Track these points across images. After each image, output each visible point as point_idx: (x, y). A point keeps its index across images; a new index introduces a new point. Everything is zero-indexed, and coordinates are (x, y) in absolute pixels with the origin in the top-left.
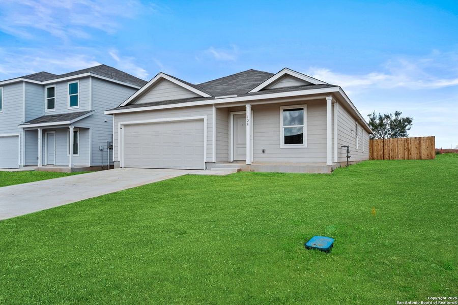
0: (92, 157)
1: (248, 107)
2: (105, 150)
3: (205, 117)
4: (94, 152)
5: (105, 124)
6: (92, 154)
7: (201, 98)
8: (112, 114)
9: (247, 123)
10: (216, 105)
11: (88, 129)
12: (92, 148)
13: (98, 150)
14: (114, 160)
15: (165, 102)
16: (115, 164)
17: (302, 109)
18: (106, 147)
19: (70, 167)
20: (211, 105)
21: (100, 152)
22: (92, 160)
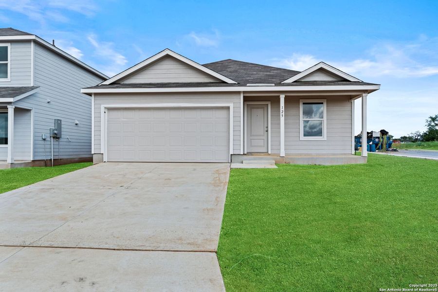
0: (34, 148)
1: (282, 98)
2: (48, 139)
3: (231, 105)
4: (37, 142)
5: (47, 105)
6: (35, 144)
7: (223, 83)
8: (90, 94)
9: (281, 114)
10: (244, 92)
11: (28, 111)
12: (35, 136)
13: (41, 138)
14: (93, 153)
15: (175, 85)
16: (95, 157)
17: (322, 103)
18: (49, 135)
19: (9, 161)
20: (239, 93)
21: (43, 142)
22: (34, 152)
